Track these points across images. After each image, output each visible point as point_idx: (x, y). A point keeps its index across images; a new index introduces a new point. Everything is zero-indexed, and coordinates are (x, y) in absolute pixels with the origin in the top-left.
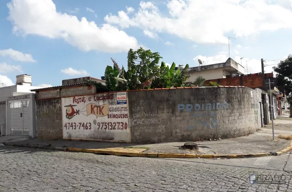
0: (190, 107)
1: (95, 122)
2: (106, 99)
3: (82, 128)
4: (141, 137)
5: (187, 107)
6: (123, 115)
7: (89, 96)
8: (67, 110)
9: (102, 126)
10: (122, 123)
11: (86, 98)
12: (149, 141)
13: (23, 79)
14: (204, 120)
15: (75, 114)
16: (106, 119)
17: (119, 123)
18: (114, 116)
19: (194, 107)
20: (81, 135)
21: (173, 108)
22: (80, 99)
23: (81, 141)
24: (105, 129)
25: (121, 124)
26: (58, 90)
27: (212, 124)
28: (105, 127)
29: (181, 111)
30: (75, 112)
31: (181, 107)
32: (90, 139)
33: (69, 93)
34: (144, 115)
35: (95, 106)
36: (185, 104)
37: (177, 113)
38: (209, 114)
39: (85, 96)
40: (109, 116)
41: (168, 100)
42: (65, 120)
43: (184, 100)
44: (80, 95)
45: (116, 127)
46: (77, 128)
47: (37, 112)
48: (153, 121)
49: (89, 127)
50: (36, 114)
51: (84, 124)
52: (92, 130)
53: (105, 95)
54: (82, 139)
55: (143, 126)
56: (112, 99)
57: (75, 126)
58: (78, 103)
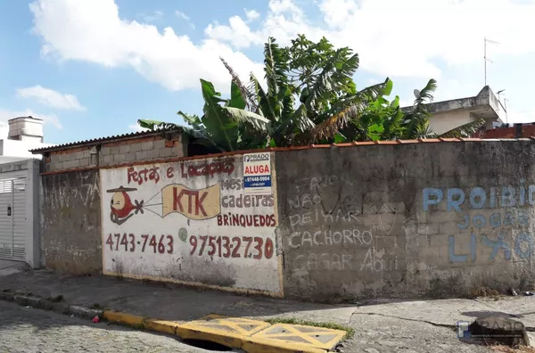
0: (456, 198)
1: (183, 234)
2: (213, 172)
3: (149, 248)
4: (314, 284)
5: (450, 198)
6: (261, 217)
7: (168, 165)
8: (112, 202)
9: (203, 246)
10: (259, 240)
11: (162, 169)
12: (337, 295)
13: (23, 126)
14: (496, 235)
15: (133, 211)
16: (212, 228)
17: (248, 239)
18: (236, 220)
19: (467, 197)
20: (146, 267)
21: (407, 199)
22: (146, 171)
23: (147, 282)
24: (211, 253)
25: (255, 244)
26: (94, 151)
27: (518, 248)
28: (211, 249)
29: (433, 210)
30: (133, 207)
31: (431, 197)
32: (171, 280)
33: (120, 158)
34: (321, 218)
35: (185, 192)
36: (444, 189)
37: (422, 216)
38: (508, 218)
39: (157, 165)
40: (222, 220)
41: (393, 176)
42: (108, 227)
43: (440, 175)
44: (147, 163)
45: (241, 251)
46: (136, 249)
47: (45, 203)
48: (348, 236)
49: (168, 248)
50: (43, 209)
51: (154, 238)
52: (176, 255)
53: (210, 160)
54: (151, 278)
55: (319, 249)
56: (230, 171)
57: (132, 242)
58: (140, 183)
